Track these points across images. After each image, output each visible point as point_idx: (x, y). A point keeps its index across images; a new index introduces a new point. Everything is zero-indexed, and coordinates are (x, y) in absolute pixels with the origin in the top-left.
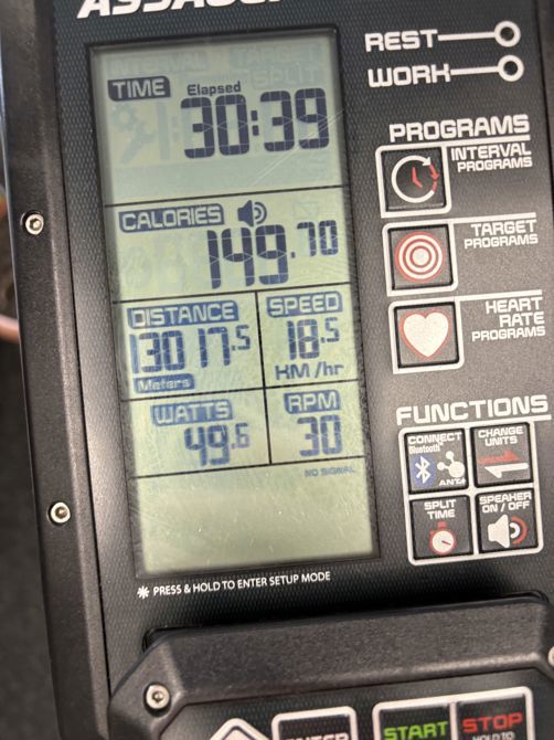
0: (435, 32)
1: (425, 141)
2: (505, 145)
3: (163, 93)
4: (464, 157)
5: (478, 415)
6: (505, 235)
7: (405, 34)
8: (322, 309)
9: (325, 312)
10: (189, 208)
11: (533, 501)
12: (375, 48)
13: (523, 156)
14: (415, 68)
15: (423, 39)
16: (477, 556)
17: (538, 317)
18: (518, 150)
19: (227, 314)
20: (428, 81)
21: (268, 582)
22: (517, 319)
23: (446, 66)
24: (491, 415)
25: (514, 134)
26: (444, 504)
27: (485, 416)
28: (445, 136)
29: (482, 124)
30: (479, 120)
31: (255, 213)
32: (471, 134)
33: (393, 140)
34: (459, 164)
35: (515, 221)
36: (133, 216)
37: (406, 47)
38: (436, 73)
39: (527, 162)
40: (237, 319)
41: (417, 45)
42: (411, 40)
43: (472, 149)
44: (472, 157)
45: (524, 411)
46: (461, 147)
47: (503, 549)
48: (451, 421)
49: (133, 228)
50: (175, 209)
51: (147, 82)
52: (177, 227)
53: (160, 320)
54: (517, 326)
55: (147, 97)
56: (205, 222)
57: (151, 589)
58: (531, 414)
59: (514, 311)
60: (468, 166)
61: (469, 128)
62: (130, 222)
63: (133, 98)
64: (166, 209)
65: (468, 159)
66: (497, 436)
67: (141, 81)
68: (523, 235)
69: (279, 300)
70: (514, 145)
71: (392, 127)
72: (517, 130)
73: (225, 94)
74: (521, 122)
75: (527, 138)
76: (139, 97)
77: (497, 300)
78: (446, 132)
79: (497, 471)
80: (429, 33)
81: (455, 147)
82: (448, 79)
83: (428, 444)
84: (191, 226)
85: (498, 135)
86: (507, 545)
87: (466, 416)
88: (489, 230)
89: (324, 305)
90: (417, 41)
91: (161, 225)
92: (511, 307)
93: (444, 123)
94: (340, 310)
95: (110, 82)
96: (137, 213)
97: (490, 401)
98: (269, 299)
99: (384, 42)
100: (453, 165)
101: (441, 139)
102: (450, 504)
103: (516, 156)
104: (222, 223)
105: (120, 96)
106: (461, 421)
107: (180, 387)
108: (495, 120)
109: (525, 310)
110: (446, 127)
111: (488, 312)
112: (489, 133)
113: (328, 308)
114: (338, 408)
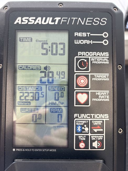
0: (90, 33)
1: (86, 56)
2: (103, 58)
3: (31, 41)
4: (94, 60)
5: (92, 117)
6: (102, 78)
7: (83, 33)
8: (60, 90)
9: (61, 91)
10: (33, 66)
11: (103, 138)
12: (76, 36)
13: (107, 61)
14: (85, 41)
15: (87, 35)
16: (90, 149)
17: (108, 97)
18: (106, 60)
19: (39, 89)
20: (87, 43)
21: (42, 150)
22: (103, 97)
23: (92, 41)
24: (95, 118)
25: (105, 56)
26: (83, 137)
27: (94, 118)
28: (90, 55)
29: (98, 54)
30: (98, 53)
31: (48, 68)
32: (96, 56)
33: (79, 55)
34: (93, 62)
35: (104, 75)
36: (21, 66)
37: (83, 36)
38: (89, 42)
39: (108, 63)
40: (41, 90)
41: (86, 36)
42: (84, 34)
43: (96, 59)
44: (96, 60)
45: (103, 117)
46: (94, 58)
47: (96, 149)
48: (86, 118)
49: (21, 69)
50: (30, 66)
51: (28, 38)
52: (30, 70)
53: (24, 89)
54: (103, 98)
55: (27, 41)
56: (37, 69)
57: (16, 149)
58: (105, 118)
59: (102, 95)
60: (95, 62)
61: (96, 54)
62: (21, 68)
63: (24, 41)
64: (28, 65)
65: (95, 61)
66: (96, 122)
67: (26, 38)
68: (106, 78)
69: (51, 87)
70: (105, 59)
71: (79, 52)
72: (106, 56)
73: (44, 42)
74: (107, 54)
75: (108, 57)
76: (25, 41)
77: (99, 92)
78: (91, 55)
79: (96, 130)
80: (88, 33)
81: (92, 58)
82: (92, 43)
83: (81, 123)
84: (34, 70)
85: (102, 56)
86: (97, 148)
87: (90, 117)
88: (98, 77)
89: (61, 89)
90: (86, 35)
91: (27, 69)
92: (102, 94)
93: (90, 53)
94: (64, 91)
95: (20, 38)
96: (22, 66)
97: (95, 115)
98: (49, 87)
99: (78, 34)
100: (91, 62)
101: (89, 56)
102: (84, 137)
103: (105, 61)
104: (40, 70)
105: (21, 41)
106: (88, 118)
107: (27, 104)
108: (101, 53)
109: (105, 95)
110: (91, 53)
111: (96, 94)
112: (100, 56)
113: (62, 90)
114: (62, 112)
